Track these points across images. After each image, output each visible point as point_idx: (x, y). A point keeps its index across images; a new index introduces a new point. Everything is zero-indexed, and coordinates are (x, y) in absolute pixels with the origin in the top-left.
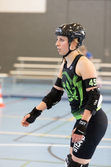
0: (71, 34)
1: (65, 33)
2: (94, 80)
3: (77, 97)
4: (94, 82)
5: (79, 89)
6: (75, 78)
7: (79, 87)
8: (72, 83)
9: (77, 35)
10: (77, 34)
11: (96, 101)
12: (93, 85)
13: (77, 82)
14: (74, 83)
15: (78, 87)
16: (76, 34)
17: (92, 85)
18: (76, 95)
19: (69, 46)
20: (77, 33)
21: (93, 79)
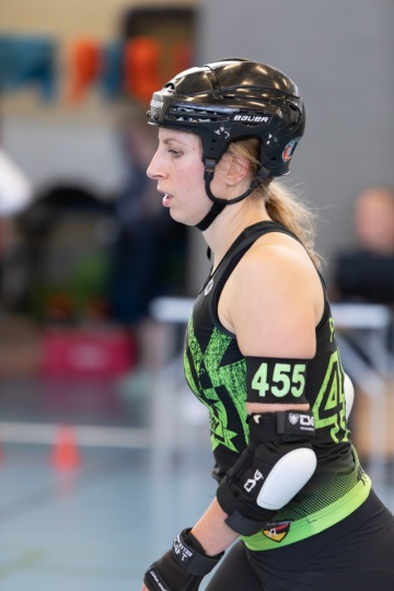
0: (213, 119)
1: (186, 117)
2: (279, 367)
3: (234, 434)
4: (277, 378)
5: (235, 401)
6: (217, 343)
7: (234, 391)
8: (202, 366)
9: (246, 123)
10: (246, 118)
11: (258, 475)
12: (269, 393)
13: (223, 363)
14: (211, 367)
15: (229, 389)
16: (237, 118)
17: (262, 394)
18: (229, 427)
19: (208, 177)
20: (242, 113)
21: (272, 362)
